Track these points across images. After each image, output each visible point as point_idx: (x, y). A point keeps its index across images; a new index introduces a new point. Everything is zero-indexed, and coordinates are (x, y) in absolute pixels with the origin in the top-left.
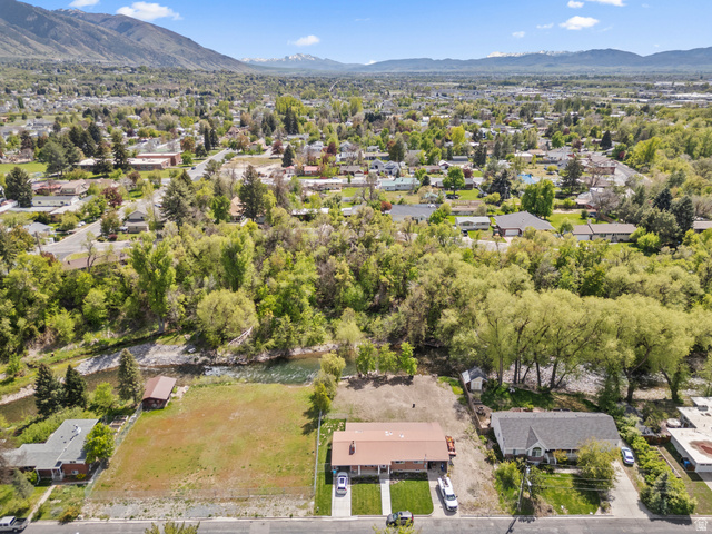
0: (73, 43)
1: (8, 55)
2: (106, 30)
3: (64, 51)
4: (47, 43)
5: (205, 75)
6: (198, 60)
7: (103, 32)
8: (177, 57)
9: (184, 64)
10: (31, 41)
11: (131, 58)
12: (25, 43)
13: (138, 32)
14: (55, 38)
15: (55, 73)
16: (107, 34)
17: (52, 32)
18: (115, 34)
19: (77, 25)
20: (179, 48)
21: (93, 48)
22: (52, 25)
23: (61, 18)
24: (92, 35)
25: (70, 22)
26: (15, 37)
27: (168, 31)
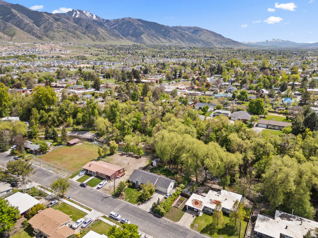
0: (174, 38)
1: (152, 44)
2: (188, 33)
3: (171, 41)
4: (165, 39)
5: (219, 50)
6: (221, 43)
7: (186, 34)
8: (212, 42)
9: (215, 45)
10: (161, 39)
11: (194, 43)
12: (159, 39)
13: (200, 33)
14: (169, 37)
15: (163, 50)
16: (188, 34)
17: (168, 35)
18: (190, 34)
19: (177, 31)
20: (215, 38)
21: (181, 40)
22: (169, 32)
23: (173, 29)
24: (182, 35)
25: (176, 31)
26: (156, 37)
27: (212, 32)
